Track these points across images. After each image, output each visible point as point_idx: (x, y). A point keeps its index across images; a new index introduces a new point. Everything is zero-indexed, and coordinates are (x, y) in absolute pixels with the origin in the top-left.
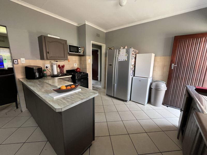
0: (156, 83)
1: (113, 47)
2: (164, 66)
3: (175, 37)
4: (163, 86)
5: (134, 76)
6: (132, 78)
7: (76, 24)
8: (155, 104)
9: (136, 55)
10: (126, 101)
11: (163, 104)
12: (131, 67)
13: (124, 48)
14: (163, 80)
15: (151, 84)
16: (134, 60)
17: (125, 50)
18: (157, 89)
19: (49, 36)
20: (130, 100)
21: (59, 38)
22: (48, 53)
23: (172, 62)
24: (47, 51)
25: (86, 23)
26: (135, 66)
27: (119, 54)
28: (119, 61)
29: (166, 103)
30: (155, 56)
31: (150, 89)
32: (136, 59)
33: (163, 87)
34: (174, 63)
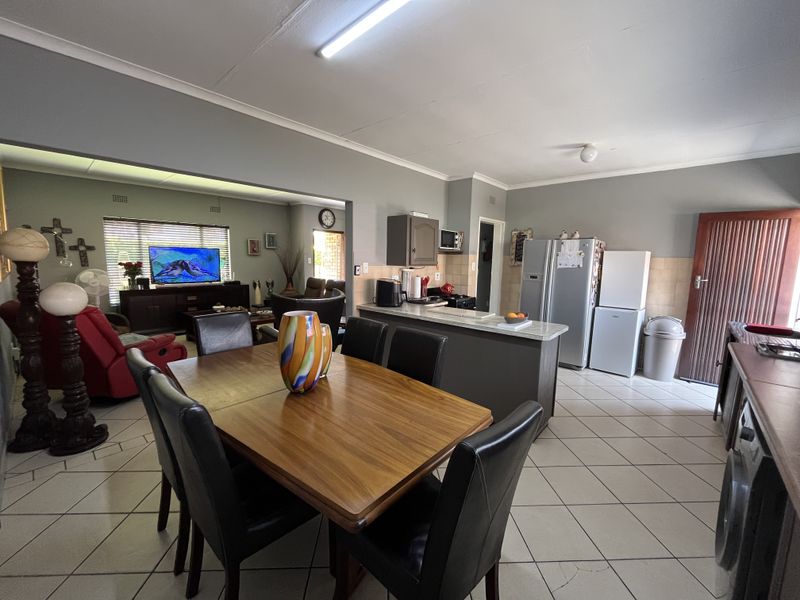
0: (657, 321)
1: (530, 229)
2: (675, 282)
3: (701, 215)
4: (675, 329)
5: (597, 305)
6: (594, 310)
7: (444, 178)
8: (655, 376)
9: (602, 253)
10: (579, 368)
11: (677, 377)
12: (591, 282)
13: (571, 237)
14: (675, 316)
15: (643, 326)
16: (597, 265)
17: (576, 243)
18: (661, 337)
19: (415, 214)
20: (588, 367)
21: (426, 216)
22: (414, 250)
23: (696, 272)
24: (413, 248)
25: (474, 177)
26: (600, 281)
27: (559, 249)
28: (559, 267)
29: (684, 372)
30: (652, 257)
31: (643, 336)
32: (601, 262)
33: (677, 332)
34: (700, 274)
